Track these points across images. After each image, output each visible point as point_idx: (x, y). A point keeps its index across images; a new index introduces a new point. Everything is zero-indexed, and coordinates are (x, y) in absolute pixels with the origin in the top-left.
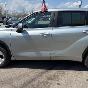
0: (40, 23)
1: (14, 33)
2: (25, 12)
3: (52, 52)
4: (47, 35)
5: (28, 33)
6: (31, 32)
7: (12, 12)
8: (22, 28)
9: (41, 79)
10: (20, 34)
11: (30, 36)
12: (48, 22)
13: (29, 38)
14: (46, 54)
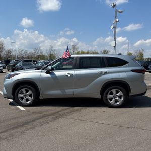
0: (64, 67)
1: (44, 74)
2: (39, 52)
3: (75, 89)
4: (71, 75)
5: (55, 75)
6: (58, 73)
7: (18, 52)
8: (51, 70)
9: (66, 111)
10: (49, 75)
11: (57, 77)
12: (71, 67)
13: (56, 78)
14: (70, 92)
